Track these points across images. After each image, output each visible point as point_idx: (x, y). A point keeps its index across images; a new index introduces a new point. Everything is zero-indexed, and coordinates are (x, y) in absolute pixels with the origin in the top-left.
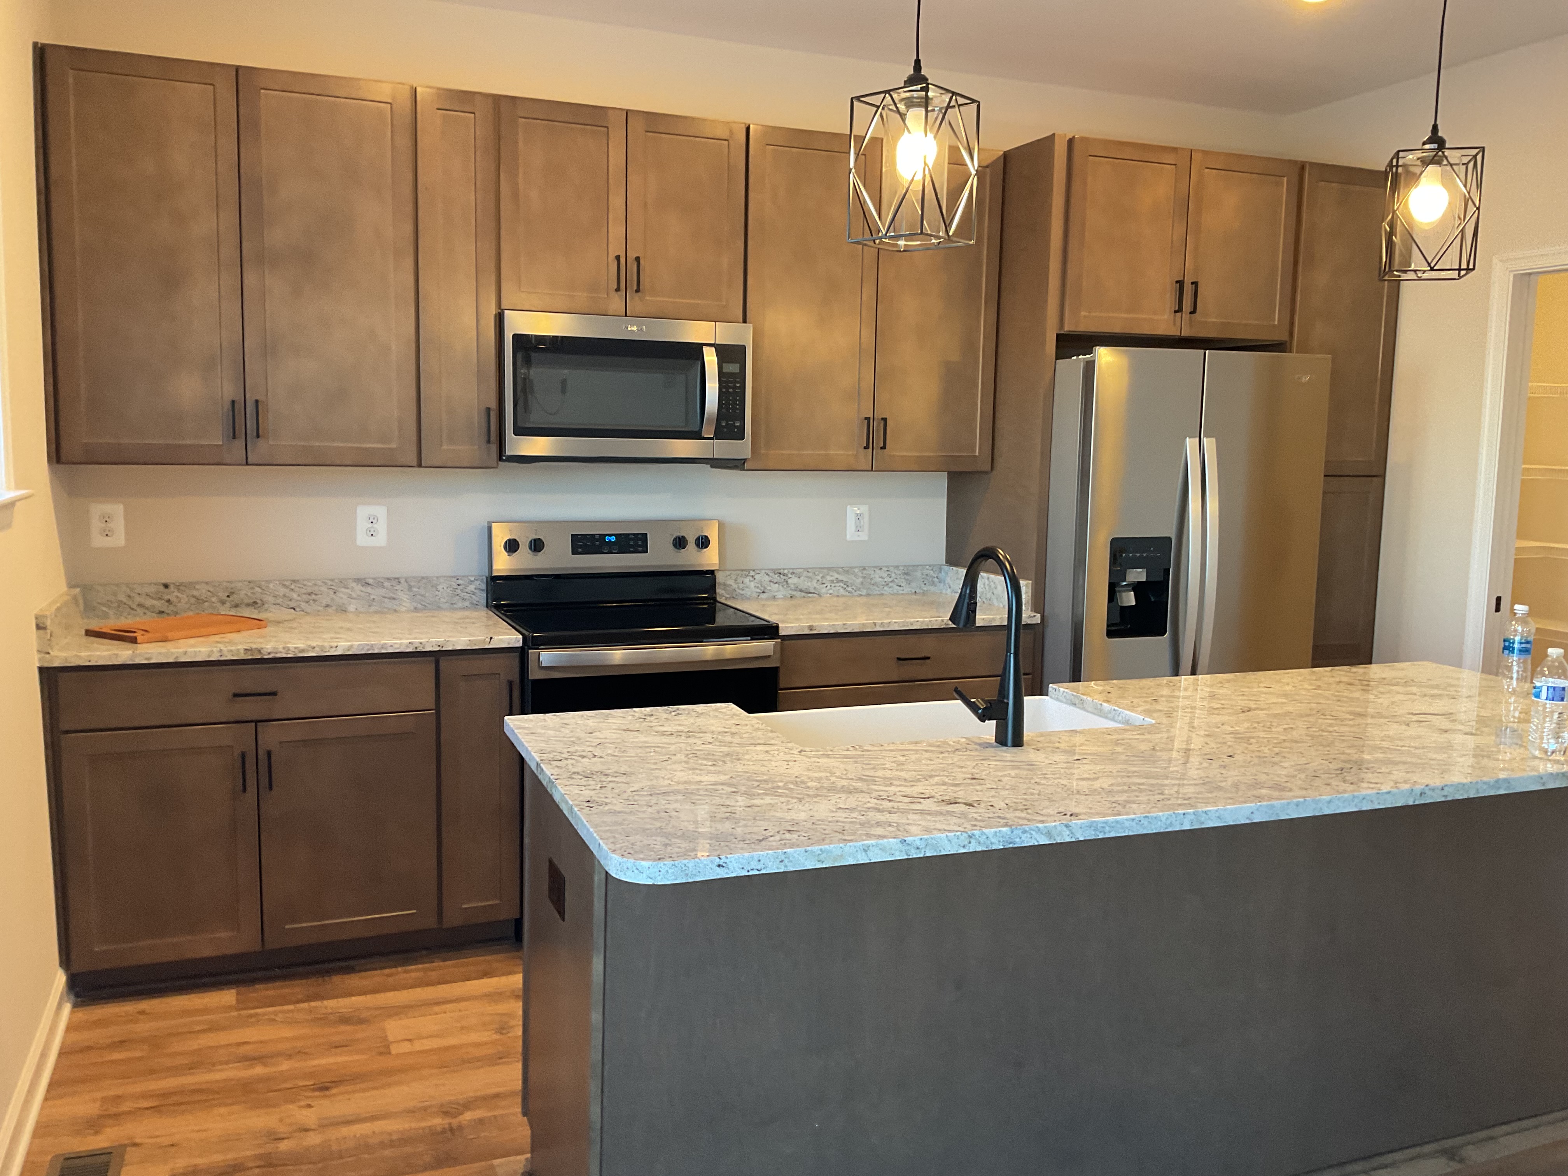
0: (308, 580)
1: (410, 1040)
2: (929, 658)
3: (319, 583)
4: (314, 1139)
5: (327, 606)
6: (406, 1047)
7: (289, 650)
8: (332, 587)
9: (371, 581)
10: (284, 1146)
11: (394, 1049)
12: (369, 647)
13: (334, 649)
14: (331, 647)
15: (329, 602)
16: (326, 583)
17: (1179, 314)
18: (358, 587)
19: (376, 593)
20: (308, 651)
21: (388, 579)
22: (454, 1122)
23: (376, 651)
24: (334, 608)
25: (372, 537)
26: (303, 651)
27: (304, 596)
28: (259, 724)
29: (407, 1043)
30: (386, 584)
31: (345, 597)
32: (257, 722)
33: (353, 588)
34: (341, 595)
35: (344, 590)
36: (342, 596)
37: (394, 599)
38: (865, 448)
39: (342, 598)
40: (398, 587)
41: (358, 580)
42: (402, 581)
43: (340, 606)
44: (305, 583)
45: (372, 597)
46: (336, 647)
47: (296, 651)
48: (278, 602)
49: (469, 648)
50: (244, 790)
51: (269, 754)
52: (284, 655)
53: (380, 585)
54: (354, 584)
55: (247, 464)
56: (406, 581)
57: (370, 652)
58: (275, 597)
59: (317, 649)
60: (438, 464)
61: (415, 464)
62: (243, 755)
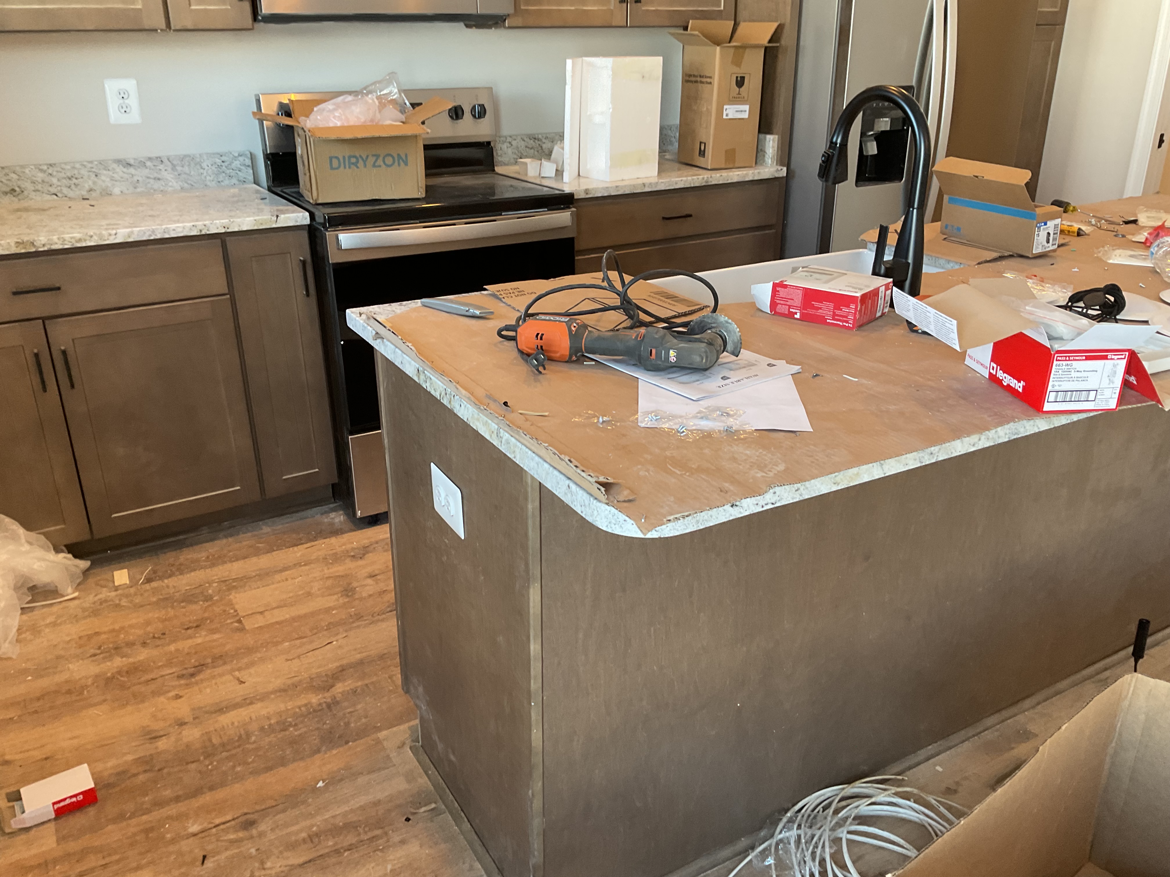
0: (65, 163)
1: (261, 613)
2: (690, 216)
3: (78, 166)
4: (192, 734)
5: (91, 190)
6: (260, 621)
7: (64, 240)
8: (93, 170)
9: (132, 162)
10: (163, 745)
11: (248, 624)
12: (150, 233)
13: (114, 237)
14: (110, 235)
15: (92, 186)
16: (85, 166)
18: (119, 169)
19: (140, 174)
20: (85, 240)
21: (150, 159)
22: (329, 696)
23: (159, 236)
24: (98, 192)
25: (125, 114)
26: (80, 240)
27: (64, 181)
28: (46, 321)
29: (259, 617)
30: (149, 164)
31: (108, 179)
32: (44, 319)
33: (114, 169)
34: (103, 178)
35: (105, 172)
36: (105, 180)
37: (159, 179)
39: (104, 181)
40: (161, 167)
41: (119, 162)
42: (165, 160)
43: (104, 190)
44: (63, 166)
45: (136, 178)
46: (116, 234)
47: (73, 241)
48: (37, 188)
49: (256, 228)
50: (45, 389)
51: (64, 353)
52: (61, 247)
53: (143, 164)
54: (115, 166)
56: (168, 159)
57: (152, 238)
58: (33, 182)
59: (95, 237)
60: (190, 27)
61: (164, 27)
62: (37, 355)
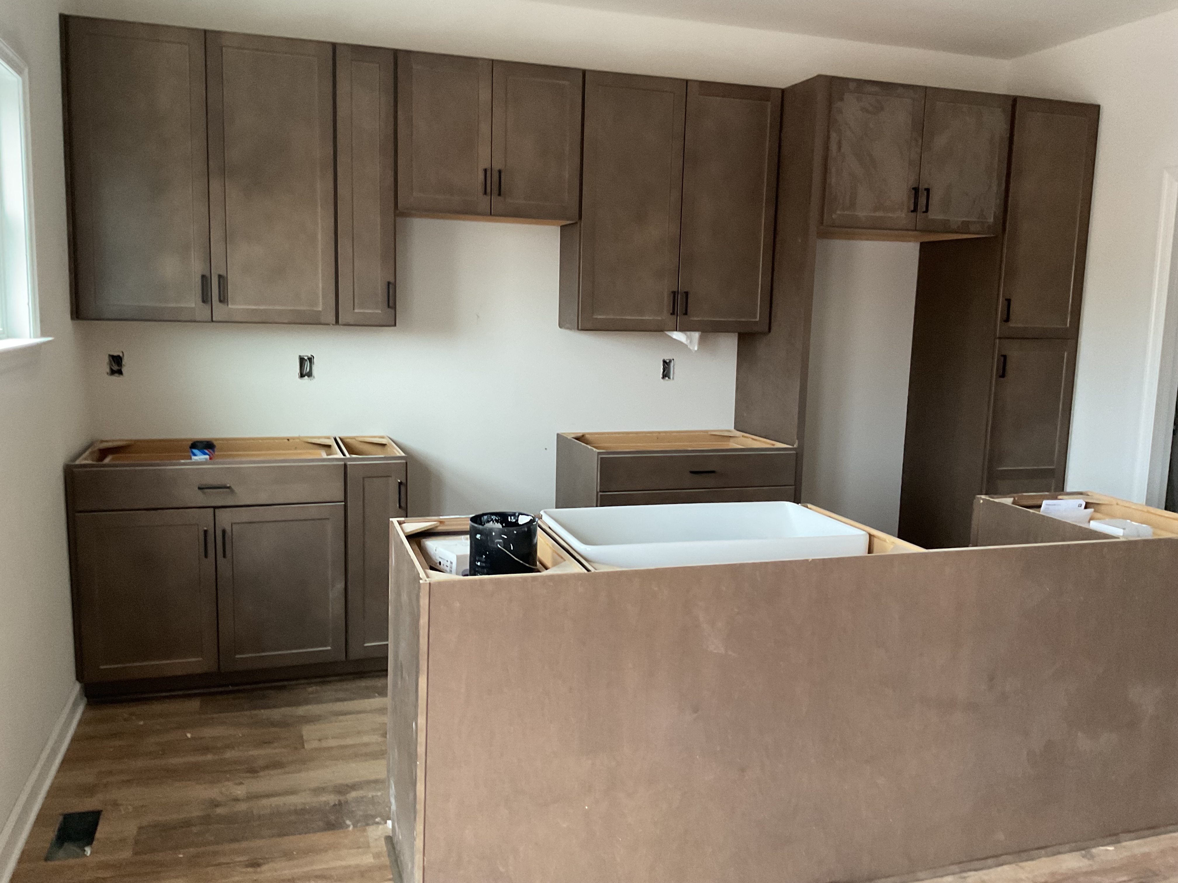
1: (319, 740)
2: (714, 473)
4: (243, 807)
6: (316, 744)
10: (219, 811)
11: (307, 746)
17: (913, 214)
22: (342, 798)
28: (217, 510)
29: (317, 741)
32: (215, 508)
38: (671, 314)
50: (206, 556)
51: (224, 532)
55: (212, 321)
60: (352, 323)
61: (334, 323)
62: (206, 532)
